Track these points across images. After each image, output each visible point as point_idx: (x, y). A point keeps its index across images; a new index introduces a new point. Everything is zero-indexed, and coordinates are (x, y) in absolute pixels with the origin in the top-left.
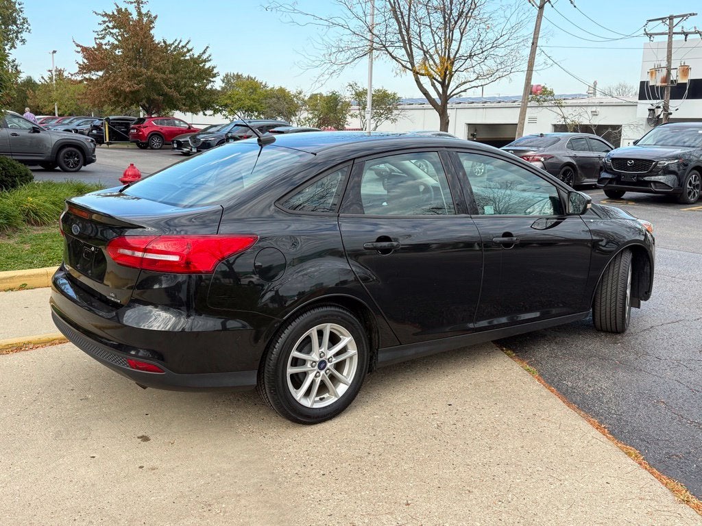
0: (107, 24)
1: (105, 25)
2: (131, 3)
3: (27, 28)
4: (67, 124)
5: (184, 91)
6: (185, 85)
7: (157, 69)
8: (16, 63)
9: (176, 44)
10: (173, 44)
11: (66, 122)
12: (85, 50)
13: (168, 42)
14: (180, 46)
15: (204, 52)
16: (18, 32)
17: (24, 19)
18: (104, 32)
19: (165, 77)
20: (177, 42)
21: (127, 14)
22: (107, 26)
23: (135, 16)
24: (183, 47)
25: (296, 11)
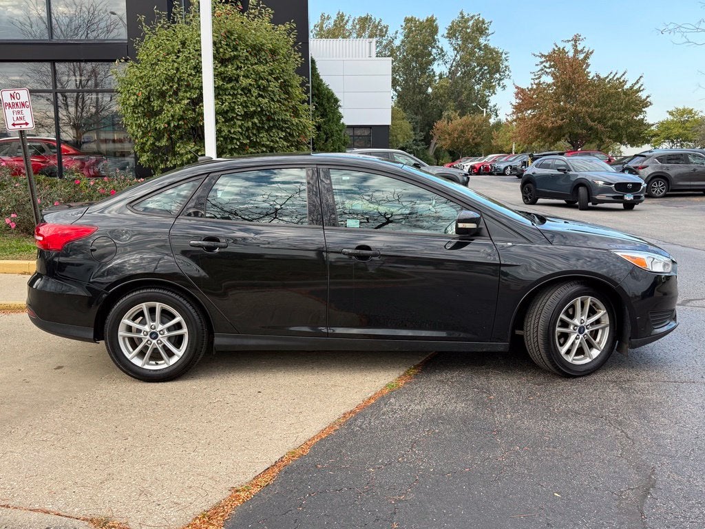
0: (544, 64)
1: (542, 66)
2: (568, 41)
3: (508, 75)
4: (511, 161)
5: (610, 123)
6: (612, 117)
7: (583, 104)
8: (496, 107)
9: (610, 77)
10: (608, 77)
11: (511, 159)
12: (522, 91)
13: (602, 76)
14: (615, 79)
15: (637, 82)
16: (500, 80)
17: (506, 67)
18: (540, 72)
19: (590, 110)
20: (612, 75)
21: (563, 52)
22: (545, 66)
23: (571, 54)
24: (618, 79)
25: (699, 30)
